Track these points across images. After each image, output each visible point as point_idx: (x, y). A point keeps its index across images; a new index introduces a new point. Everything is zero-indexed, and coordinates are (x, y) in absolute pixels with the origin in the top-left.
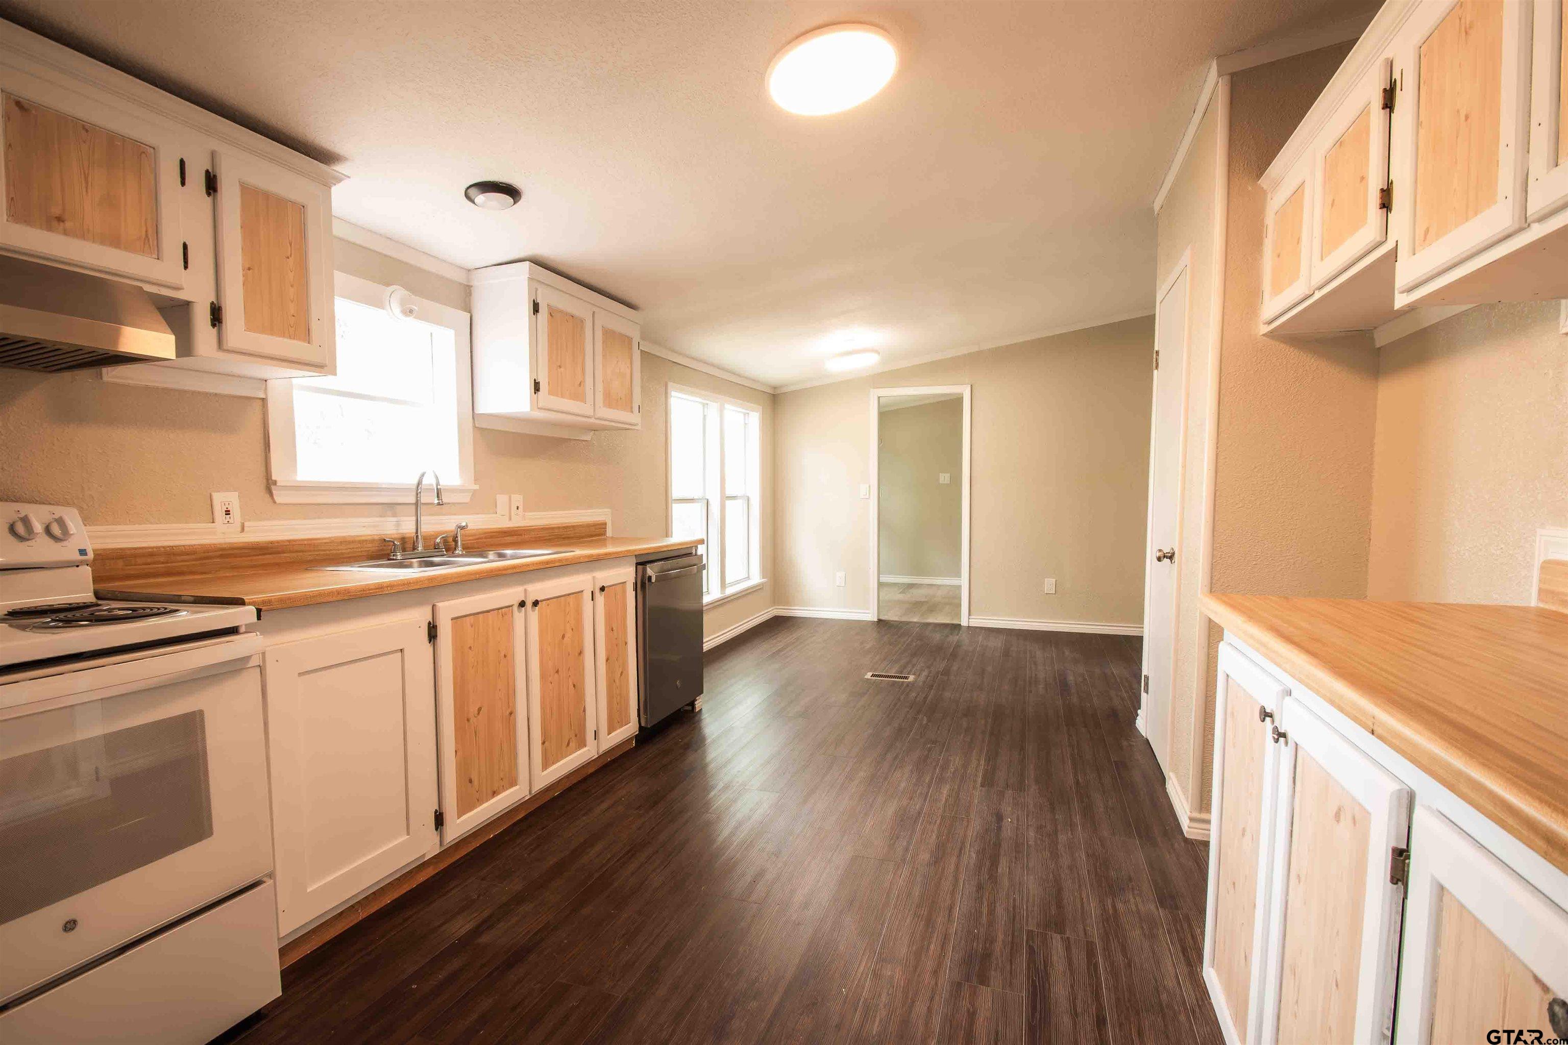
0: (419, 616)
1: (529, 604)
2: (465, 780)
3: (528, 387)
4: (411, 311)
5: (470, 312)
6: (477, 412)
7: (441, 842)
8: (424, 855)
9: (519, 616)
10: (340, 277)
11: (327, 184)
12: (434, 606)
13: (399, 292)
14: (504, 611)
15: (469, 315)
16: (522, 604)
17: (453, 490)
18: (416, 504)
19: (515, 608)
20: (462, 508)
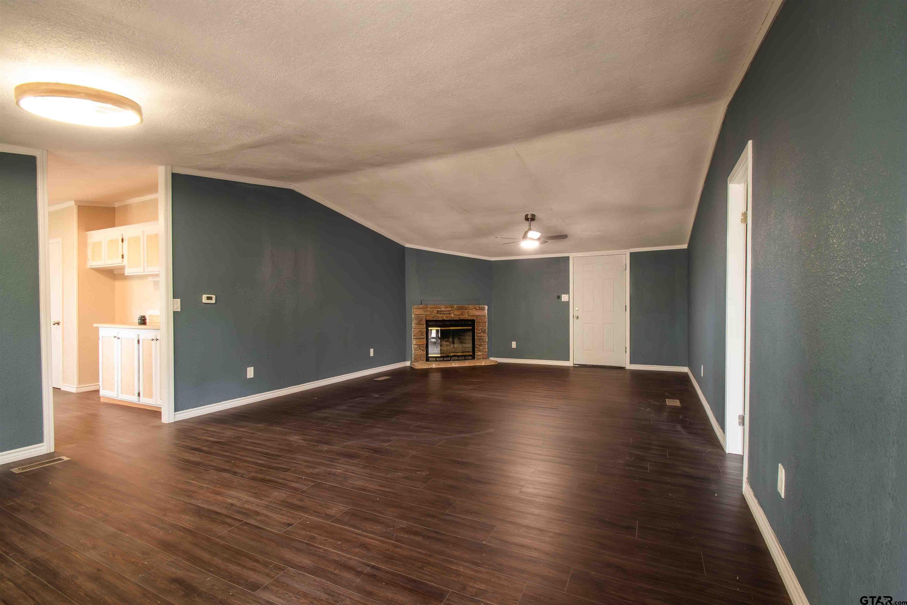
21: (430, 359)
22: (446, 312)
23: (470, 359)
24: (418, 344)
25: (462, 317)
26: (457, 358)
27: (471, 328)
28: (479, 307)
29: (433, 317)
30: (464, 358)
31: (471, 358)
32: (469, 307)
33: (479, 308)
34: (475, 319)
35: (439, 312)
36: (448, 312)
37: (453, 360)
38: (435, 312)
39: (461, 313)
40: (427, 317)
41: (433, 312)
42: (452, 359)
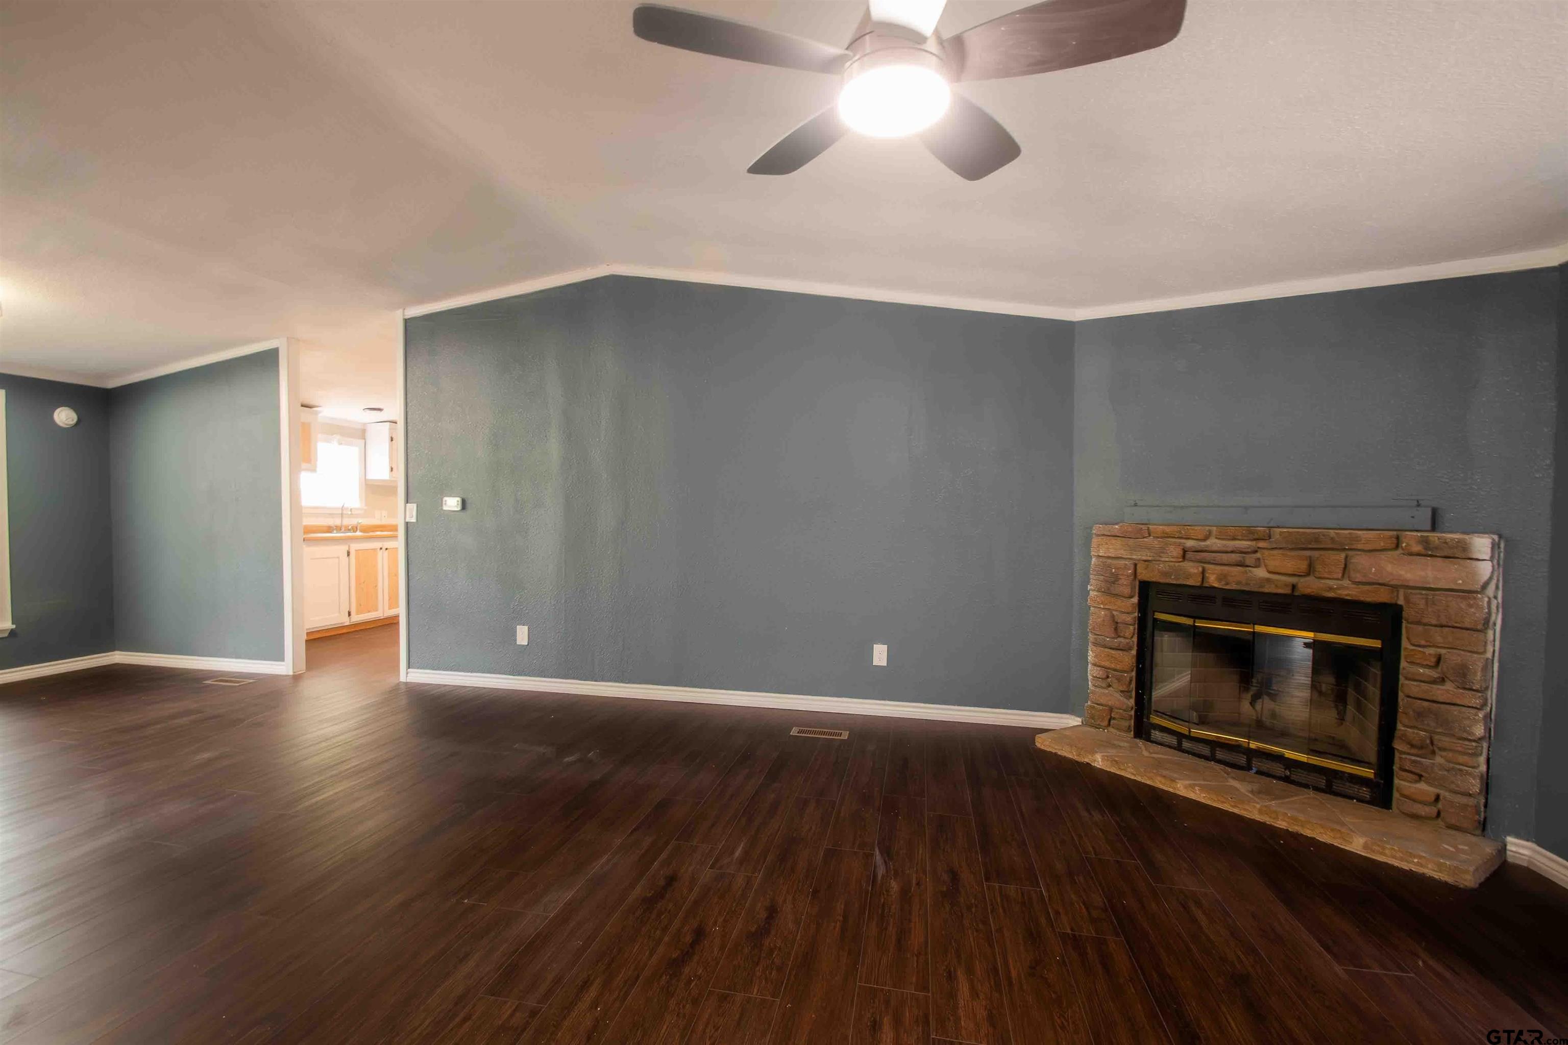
0: (344, 548)
1: (384, 549)
2: (359, 605)
3: (388, 469)
4: (341, 444)
5: (365, 439)
6: (367, 478)
7: (350, 621)
8: (344, 623)
9: (380, 553)
10: (320, 436)
11: (317, 413)
12: (349, 546)
13: (338, 437)
14: (375, 550)
15: (364, 441)
16: (381, 549)
17: (357, 509)
18: (342, 514)
19: (378, 550)
20: (357, 516)
21: (1156, 734)
22: (1225, 558)
23: (1360, 800)
24: (1103, 664)
25: (1310, 586)
26: (1279, 770)
27: (1376, 644)
28: (1425, 542)
29: (1165, 574)
30: (1322, 783)
31: (1365, 792)
32: (1357, 539)
33: (1426, 549)
34: (1401, 602)
35: (1189, 555)
36: (1233, 555)
37: (1259, 772)
38: (1176, 552)
39: (1304, 566)
40: (1139, 570)
41: (1162, 551)
42: (1256, 764)
